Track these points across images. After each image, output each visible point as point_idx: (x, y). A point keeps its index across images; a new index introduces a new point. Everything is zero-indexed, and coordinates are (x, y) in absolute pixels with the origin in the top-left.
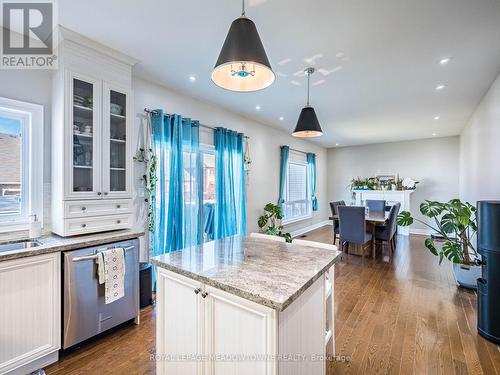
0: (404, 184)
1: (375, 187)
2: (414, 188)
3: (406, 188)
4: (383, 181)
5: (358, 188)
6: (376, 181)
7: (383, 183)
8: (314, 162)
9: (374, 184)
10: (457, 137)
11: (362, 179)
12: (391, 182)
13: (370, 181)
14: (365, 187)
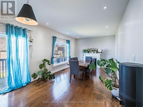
0: (98, 51)
1: (90, 52)
2: (101, 52)
3: (99, 52)
4: (93, 50)
5: (84, 53)
6: (90, 50)
7: (92, 51)
8: (69, 43)
9: (89, 51)
10: (115, 36)
11: (86, 49)
12: (95, 50)
13: (88, 50)
14: (87, 52)
